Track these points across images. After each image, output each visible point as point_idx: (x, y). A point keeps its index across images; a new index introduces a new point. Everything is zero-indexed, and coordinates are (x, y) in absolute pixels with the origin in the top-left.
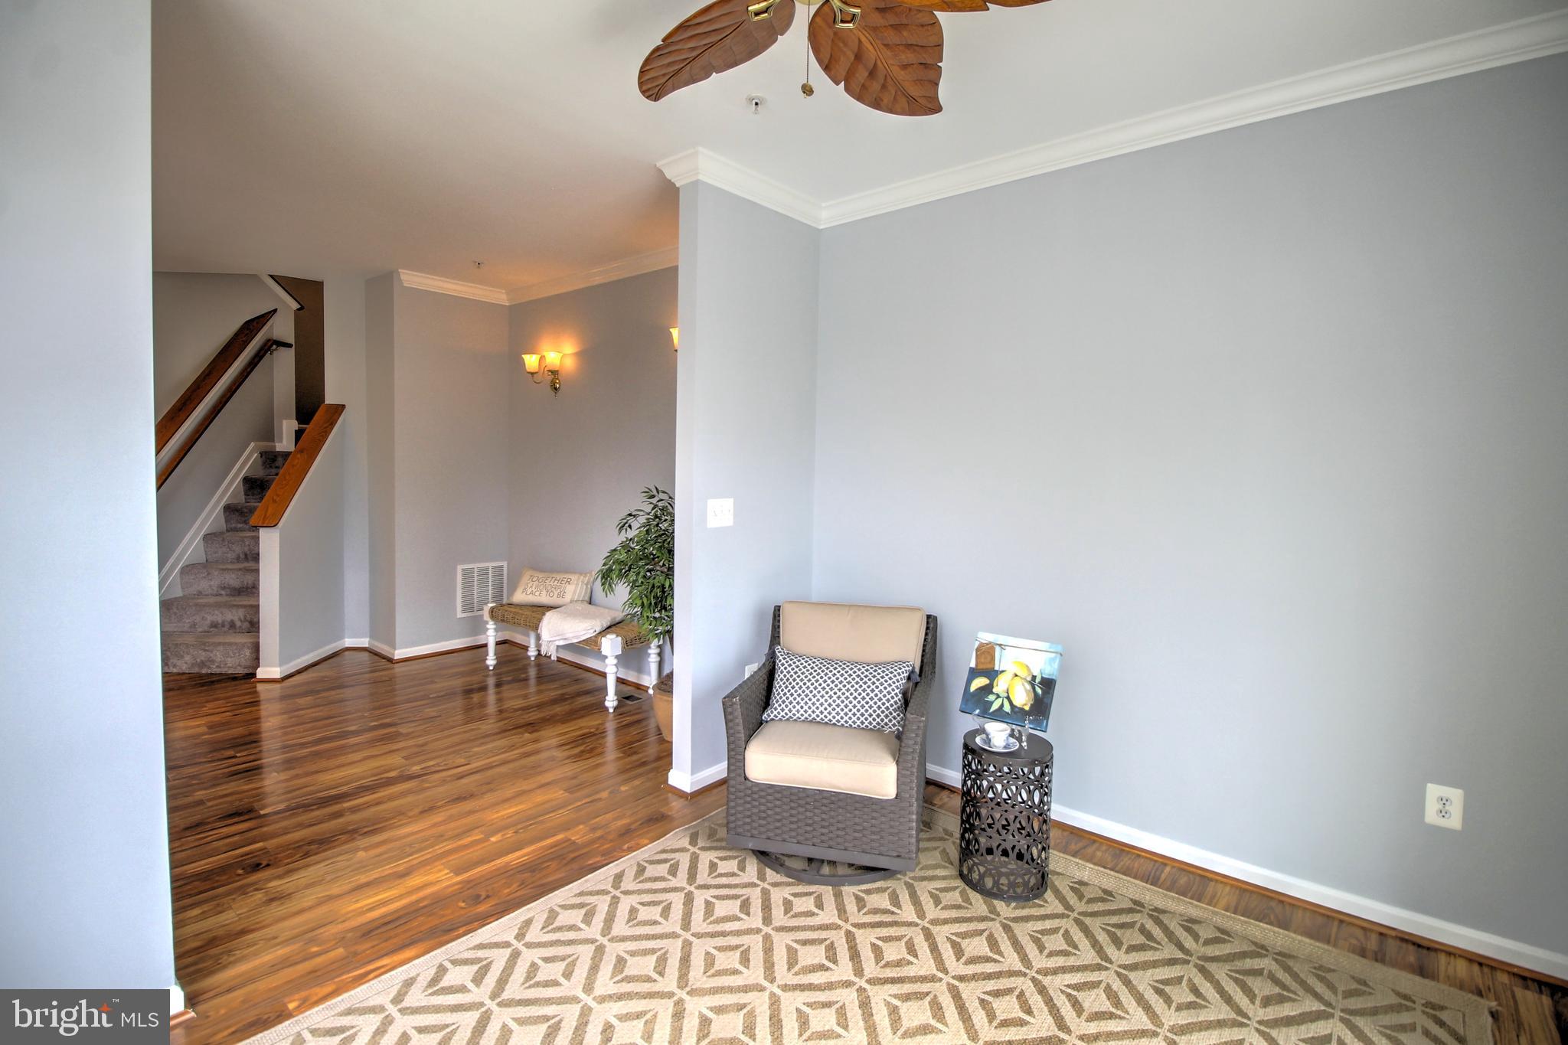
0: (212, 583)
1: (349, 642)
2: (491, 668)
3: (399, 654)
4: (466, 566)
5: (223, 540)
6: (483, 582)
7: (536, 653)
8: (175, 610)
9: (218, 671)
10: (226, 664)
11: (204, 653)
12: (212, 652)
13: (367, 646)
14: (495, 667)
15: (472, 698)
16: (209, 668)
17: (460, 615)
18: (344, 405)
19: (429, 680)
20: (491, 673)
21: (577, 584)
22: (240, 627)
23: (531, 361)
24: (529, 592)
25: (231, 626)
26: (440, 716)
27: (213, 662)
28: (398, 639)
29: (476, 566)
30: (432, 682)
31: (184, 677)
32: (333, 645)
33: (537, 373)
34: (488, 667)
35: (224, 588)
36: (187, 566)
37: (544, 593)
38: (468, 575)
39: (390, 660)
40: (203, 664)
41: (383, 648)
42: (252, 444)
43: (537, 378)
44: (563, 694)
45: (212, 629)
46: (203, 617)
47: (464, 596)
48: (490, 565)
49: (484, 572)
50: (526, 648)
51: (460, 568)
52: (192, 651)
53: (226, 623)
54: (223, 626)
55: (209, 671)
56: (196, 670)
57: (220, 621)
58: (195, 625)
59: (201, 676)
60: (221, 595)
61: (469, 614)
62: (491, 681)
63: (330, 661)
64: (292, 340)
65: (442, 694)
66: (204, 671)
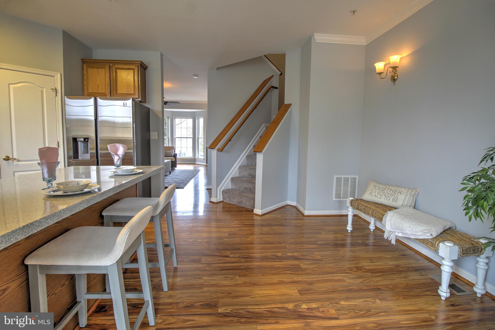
0: (247, 173)
1: (289, 202)
2: (349, 231)
3: (306, 213)
4: (338, 176)
5: (252, 158)
6: (346, 184)
7: (374, 228)
8: (235, 181)
9: (244, 206)
10: (246, 204)
11: (240, 199)
12: (242, 199)
13: (295, 205)
14: (351, 231)
15: (339, 251)
16: (242, 205)
17: (334, 199)
18: (291, 104)
19: (319, 231)
20: (349, 234)
21: (406, 195)
22: (253, 191)
23: (379, 66)
24: (373, 195)
25: (250, 190)
26: (321, 260)
27: (242, 202)
28: (307, 207)
29: (343, 176)
30: (320, 233)
31: (235, 207)
32: (283, 203)
33: (383, 73)
34: (347, 230)
35: (250, 175)
36: (240, 166)
37: (383, 197)
38: (339, 180)
39: (303, 215)
40: (240, 203)
41: (301, 208)
42: (264, 124)
43: (383, 76)
44: (397, 266)
45: (245, 190)
46: (242, 185)
47: (336, 191)
48: (350, 176)
49: (347, 180)
50: (369, 223)
51: (335, 177)
52: (237, 197)
53: (249, 189)
54: (248, 189)
55: (241, 206)
56: (238, 204)
57: (247, 188)
58: (240, 188)
59: (239, 207)
60: (249, 177)
61: (339, 199)
62: (349, 241)
63: (281, 210)
64: (278, 86)
65: (324, 243)
66: (240, 205)
